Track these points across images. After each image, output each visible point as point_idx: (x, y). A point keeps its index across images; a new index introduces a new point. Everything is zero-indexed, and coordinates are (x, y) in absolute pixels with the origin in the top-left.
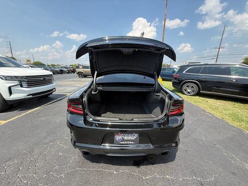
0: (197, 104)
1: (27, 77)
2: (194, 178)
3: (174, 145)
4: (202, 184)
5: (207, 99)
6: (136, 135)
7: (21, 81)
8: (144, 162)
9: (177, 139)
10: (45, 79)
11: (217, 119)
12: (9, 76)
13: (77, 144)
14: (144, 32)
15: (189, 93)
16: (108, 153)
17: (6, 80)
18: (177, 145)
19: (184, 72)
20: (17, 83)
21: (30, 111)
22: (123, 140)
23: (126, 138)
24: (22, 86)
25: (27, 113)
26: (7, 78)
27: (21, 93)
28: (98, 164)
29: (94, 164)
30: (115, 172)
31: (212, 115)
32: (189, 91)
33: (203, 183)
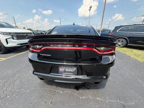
0: (124, 52)
1: (16, 33)
2: (118, 101)
3: (105, 77)
4: (124, 107)
5: (132, 50)
6: (75, 69)
7: (12, 36)
8: (82, 87)
9: (108, 73)
10: (27, 35)
11: (139, 62)
12: (5, 32)
13: (35, 73)
14: (91, 6)
15: (119, 45)
16: (55, 80)
17: (4, 35)
18: (107, 78)
19: (117, 31)
20: (10, 37)
21: (20, 54)
22: (65, 71)
23: (67, 70)
24: (13, 39)
25: (18, 54)
26: (4, 34)
27: (14, 43)
28: (51, 86)
29: (49, 86)
30: (61, 92)
31: (135, 59)
32: (120, 44)
33: (125, 105)
